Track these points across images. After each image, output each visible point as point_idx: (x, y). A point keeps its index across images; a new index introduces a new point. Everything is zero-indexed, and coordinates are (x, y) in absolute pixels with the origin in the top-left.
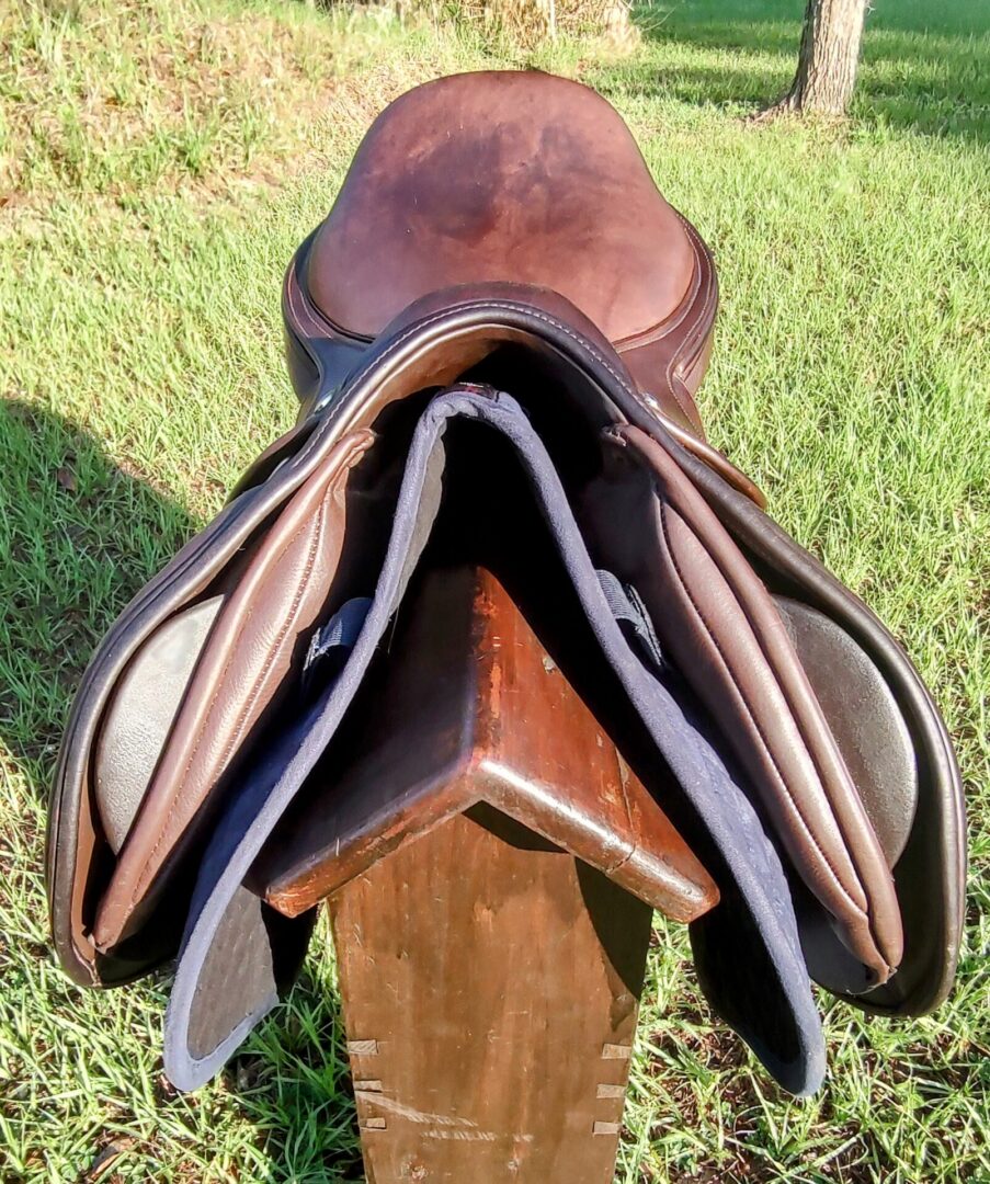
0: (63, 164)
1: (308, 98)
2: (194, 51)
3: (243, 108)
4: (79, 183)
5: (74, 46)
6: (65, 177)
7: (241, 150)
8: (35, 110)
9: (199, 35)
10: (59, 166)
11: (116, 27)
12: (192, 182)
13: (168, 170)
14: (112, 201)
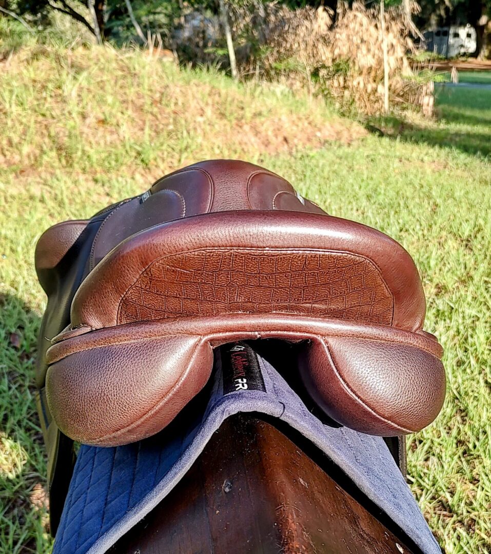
0: (64, 154)
1: (225, 130)
2: (158, 99)
3: (182, 133)
4: (71, 166)
5: (85, 90)
6: (64, 162)
7: (177, 156)
8: (54, 123)
9: (163, 90)
10: (61, 154)
11: (113, 82)
12: (143, 172)
13: (129, 163)
14: (90, 178)
